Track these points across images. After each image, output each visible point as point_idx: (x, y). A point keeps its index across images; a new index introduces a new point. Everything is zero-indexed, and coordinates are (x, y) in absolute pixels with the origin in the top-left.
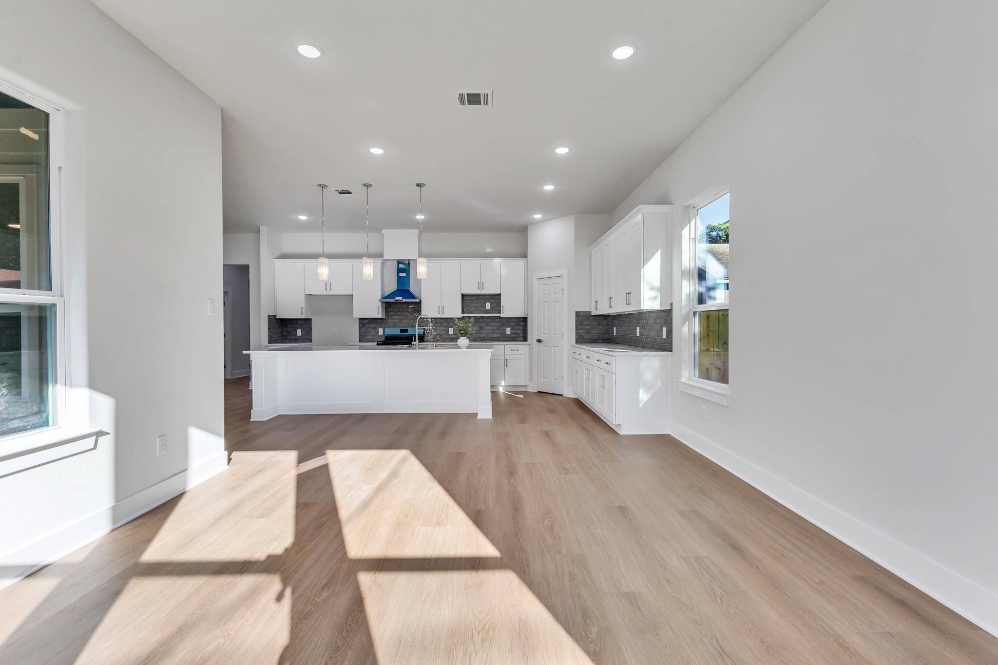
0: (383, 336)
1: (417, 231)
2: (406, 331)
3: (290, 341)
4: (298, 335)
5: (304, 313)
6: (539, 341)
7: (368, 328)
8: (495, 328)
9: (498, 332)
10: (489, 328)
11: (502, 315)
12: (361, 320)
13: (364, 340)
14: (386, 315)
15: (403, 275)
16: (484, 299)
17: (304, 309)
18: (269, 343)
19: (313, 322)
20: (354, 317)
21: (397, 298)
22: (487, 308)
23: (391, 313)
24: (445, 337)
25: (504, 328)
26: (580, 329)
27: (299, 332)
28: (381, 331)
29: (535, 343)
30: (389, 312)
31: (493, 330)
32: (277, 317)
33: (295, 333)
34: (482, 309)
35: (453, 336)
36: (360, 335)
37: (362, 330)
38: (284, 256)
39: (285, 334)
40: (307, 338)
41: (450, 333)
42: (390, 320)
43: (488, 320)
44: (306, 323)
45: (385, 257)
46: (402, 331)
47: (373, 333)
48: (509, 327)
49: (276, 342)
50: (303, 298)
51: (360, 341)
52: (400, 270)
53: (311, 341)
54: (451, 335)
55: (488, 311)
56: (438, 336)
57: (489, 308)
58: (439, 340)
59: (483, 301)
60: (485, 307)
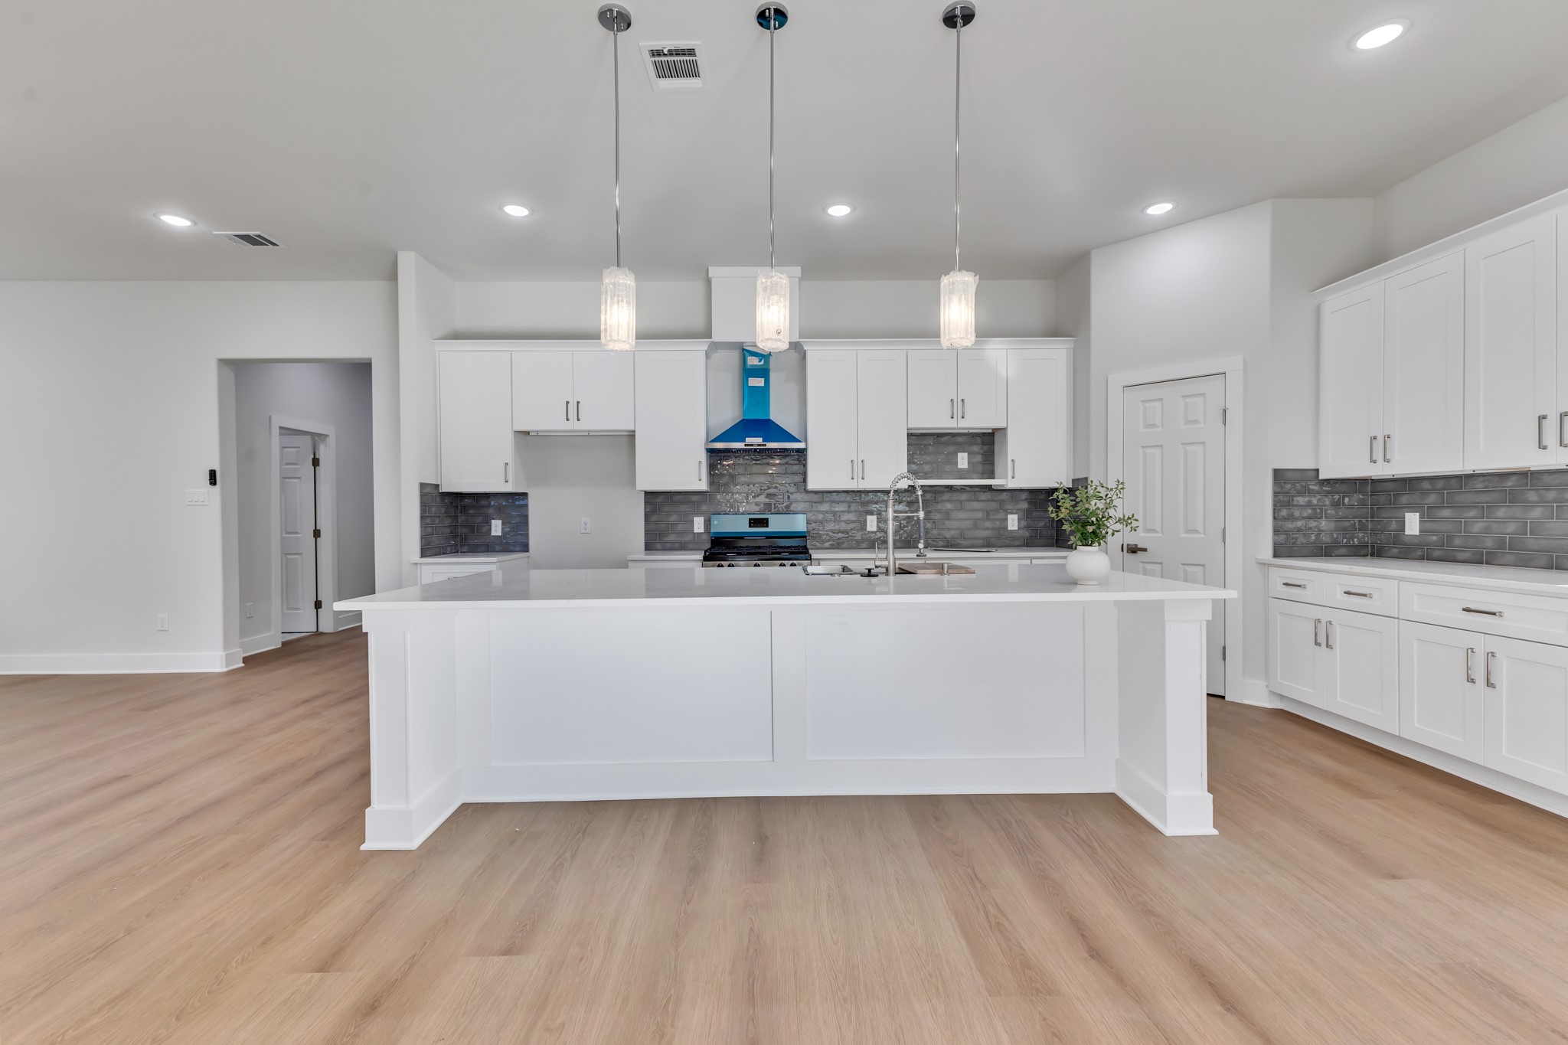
0: (705, 537)
1: (798, 271)
2: (764, 523)
3: (474, 550)
4: (493, 533)
5: (510, 478)
7: (669, 515)
8: (980, 515)
9: (988, 524)
10: (962, 515)
12: (650, 495)
13: (658, 546)
14: (711, 483)
15: (757, 382)
16: (954, 444)
17: (510, 468)
18: (422, 556)
19: (532, 502)
20: (635, 488)
21: (749, 440)
22: (960, 466)
23: (724, 479)
24: (858, 537)
25: (1001, 515)
26: (1285, 519)
27: (497, 528)
28: (699, 524)
30: (719, 475)
31: (975, 521)
32: (444, 489)
33: (485, 529)
34: (948, 468)
35: (878, 535)
36: (647, 534)
37: (654, 518)
38: (457, 336)
39: (460, 530)
40: (516, 541)
41: (869, 529)
42: (723, 498)
43: (964, 496)
44: (514, 504)
45: (717, 337)
46: (754, 523)
47: (680, 527)
48: (1014, 511)
49: (441, 551)
50: (508, 441)
51: (649, 547)
52: (748, 372)
53: (525, 548)
54: (872, 532)
55: (962, 474)
56: (840, 535)
57: (966, 466)
58: (845, 545)
59: (951, 449)
60: (957, 463)
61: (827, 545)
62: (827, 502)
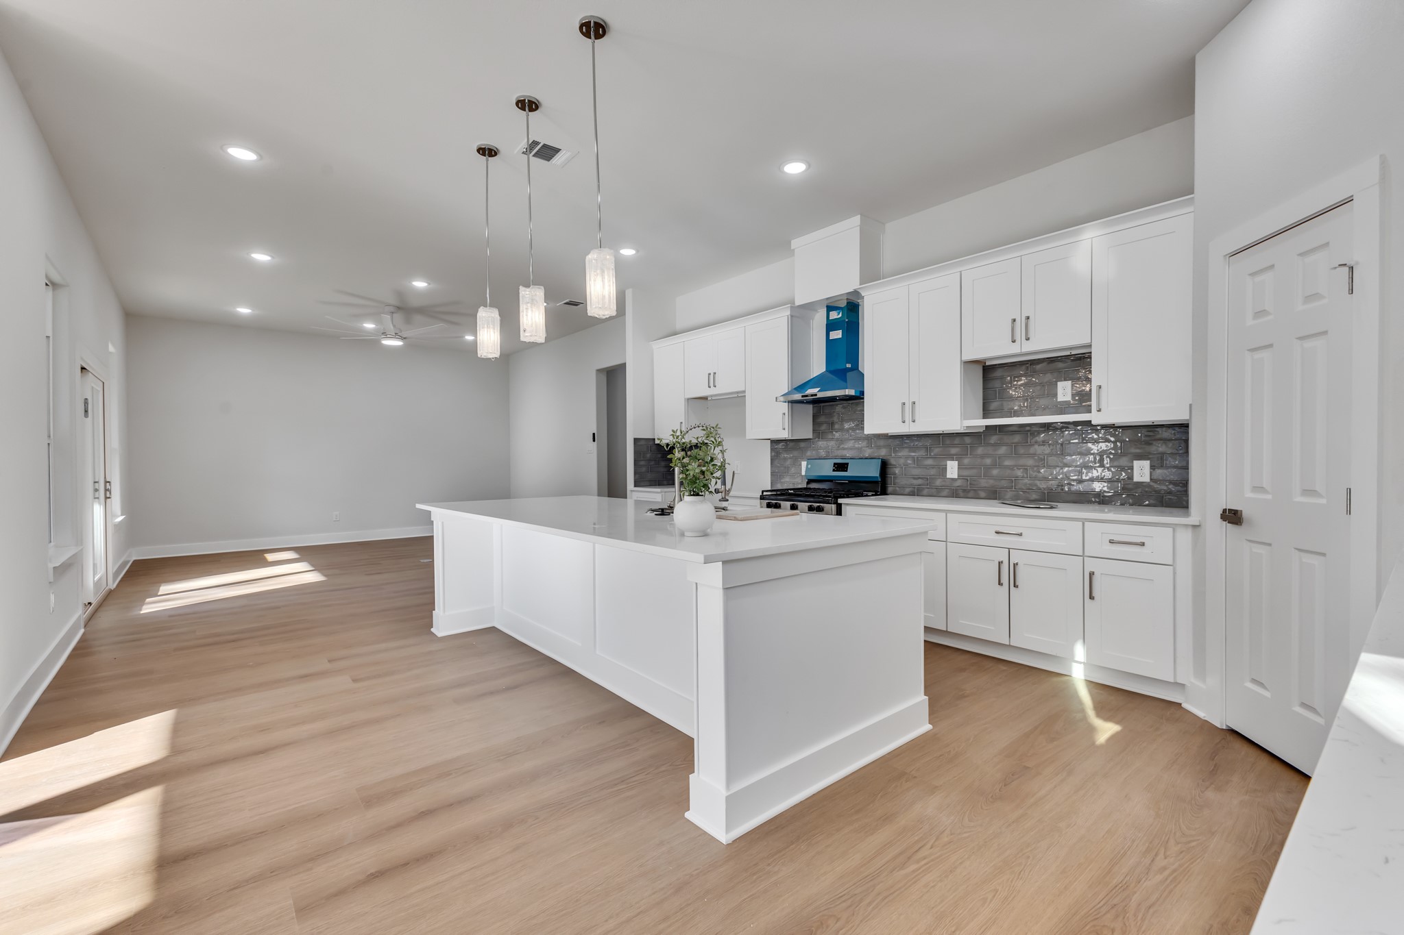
1: (854, 223)
2: (847, 467)
6: (1232, 517)
7: (785, 459)
9: (1103, 474)
10: (1067, 459)
11: (1096, 418)
12: (773, 443)
14: (814, 431)
15: (837, 332)
16: (1052, 371)
17: (683, 427)
18: (635, 486)
20: (747, 438)
22: (1061, 398)
23: (824, 427)
24: (938, 482)
25: (1125, 462)
28: (806, 467)
29: (1216, 526)
30: (820, 424)
32: (656, 442)
34: (1043, 402)
35: (959, 483)
36: (773, 474)
37: (777, 464)
41: (949, 476)
42: (821, 443)
43: (1064, 437)
45: (798, 300)
46: (837, 467)
47: (793, 470)
48: (1140, 457)
50: (681, 406)
52: (833, 326)
54: (953, 479)
55: (1063, 408)
56: (920, 482)
57: (1068, 398)
58: (925, 492)
59: (1048, 377)
60: (1056, 395)
61: (908, 490)
62: (906, 447)
